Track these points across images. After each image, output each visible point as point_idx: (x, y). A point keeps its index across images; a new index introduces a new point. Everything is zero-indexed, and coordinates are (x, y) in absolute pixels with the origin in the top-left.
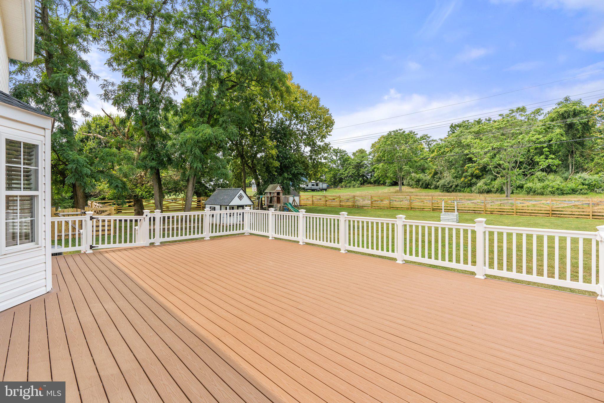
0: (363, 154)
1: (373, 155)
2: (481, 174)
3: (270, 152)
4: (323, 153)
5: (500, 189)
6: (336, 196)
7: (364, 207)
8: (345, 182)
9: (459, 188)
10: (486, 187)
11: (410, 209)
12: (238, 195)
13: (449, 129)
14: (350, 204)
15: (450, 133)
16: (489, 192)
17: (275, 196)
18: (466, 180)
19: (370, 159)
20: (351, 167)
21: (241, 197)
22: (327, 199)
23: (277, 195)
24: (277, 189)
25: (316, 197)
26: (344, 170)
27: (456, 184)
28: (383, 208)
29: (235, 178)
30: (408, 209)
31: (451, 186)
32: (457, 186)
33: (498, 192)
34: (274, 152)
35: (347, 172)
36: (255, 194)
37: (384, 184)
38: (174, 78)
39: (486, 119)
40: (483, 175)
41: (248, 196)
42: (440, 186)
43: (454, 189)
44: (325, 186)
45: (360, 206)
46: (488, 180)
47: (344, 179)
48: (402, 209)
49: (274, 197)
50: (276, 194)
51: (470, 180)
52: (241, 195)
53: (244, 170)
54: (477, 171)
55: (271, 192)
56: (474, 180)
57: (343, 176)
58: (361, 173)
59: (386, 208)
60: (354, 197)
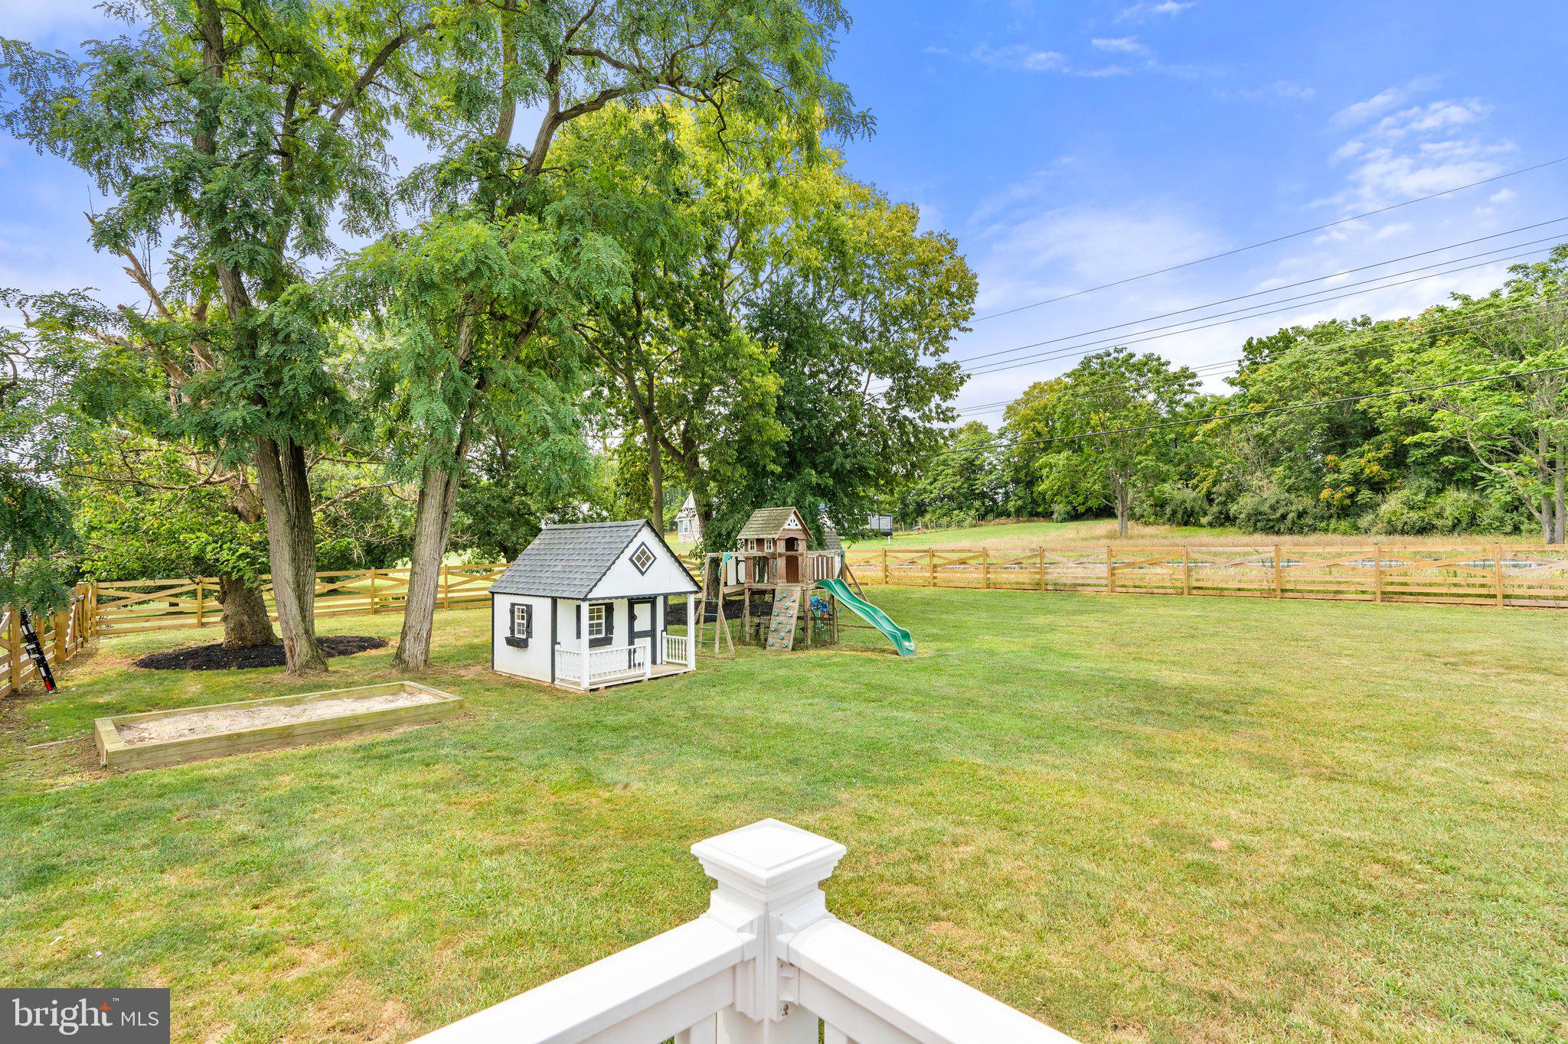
0: (982, 436)
1: (1010, 436)
2: (1386, 475)
3: (758, 380)
4: (937, 397)
5: (1465, 521)
6: (969, 551)
7: (1079, 588)
8: (934, 512)
9: (1309, 521)
10: (1414, 516)
11: (1278, 592)
12: (629, 552)
13: (1242, 355)
14: (1024, 577)
15: (1244, 364)
16: (1425, 529)
17: (780, 555)
18: (1338, 495)
19: (1003, 449)
20: (950, 471)
21: (642, 561)
22: (936, 561)
23: (788, 549)
24: (786, 526)
25: (896, 554)
26: (928, 481)
27: (1301, 509)
28: (1161, 591)
29: (628, 495)
30: (1268, 594)
31: (1284, 517)
32: (1301, 515)
33: (1458, 529)
34: (771, 383)
35: (938, 484)
36: (697, 547)
37: (1048, 515)
38: (386, 104)
39: (1354, 321)
40: (1392, 479)
41: (673, 555)
42: (1242, 516)
43: (1294, 523)
44: (886, 523)
45: (1065, 585)
46: (1416, 495)
47: (930, 504)
48: (1242, 593)
49: (774, 556)
50: (781, 547)
51: (1352, 496)
52: (643, 553)
53: (655, 461)
54: (1376, 468)
55: (764, 536)
56: (1365, 495)
57: (926, 498)
58: (979, 488)
59: (1172, 591)
60: (1041, 552)
